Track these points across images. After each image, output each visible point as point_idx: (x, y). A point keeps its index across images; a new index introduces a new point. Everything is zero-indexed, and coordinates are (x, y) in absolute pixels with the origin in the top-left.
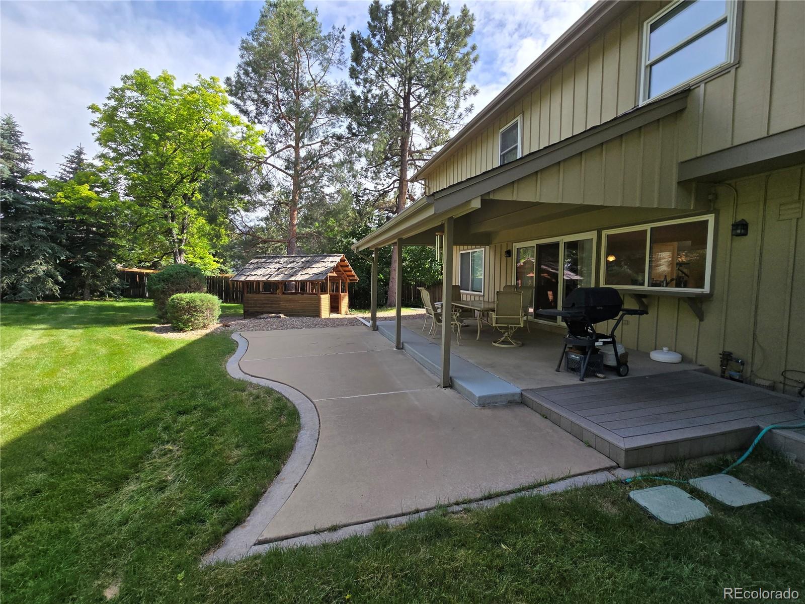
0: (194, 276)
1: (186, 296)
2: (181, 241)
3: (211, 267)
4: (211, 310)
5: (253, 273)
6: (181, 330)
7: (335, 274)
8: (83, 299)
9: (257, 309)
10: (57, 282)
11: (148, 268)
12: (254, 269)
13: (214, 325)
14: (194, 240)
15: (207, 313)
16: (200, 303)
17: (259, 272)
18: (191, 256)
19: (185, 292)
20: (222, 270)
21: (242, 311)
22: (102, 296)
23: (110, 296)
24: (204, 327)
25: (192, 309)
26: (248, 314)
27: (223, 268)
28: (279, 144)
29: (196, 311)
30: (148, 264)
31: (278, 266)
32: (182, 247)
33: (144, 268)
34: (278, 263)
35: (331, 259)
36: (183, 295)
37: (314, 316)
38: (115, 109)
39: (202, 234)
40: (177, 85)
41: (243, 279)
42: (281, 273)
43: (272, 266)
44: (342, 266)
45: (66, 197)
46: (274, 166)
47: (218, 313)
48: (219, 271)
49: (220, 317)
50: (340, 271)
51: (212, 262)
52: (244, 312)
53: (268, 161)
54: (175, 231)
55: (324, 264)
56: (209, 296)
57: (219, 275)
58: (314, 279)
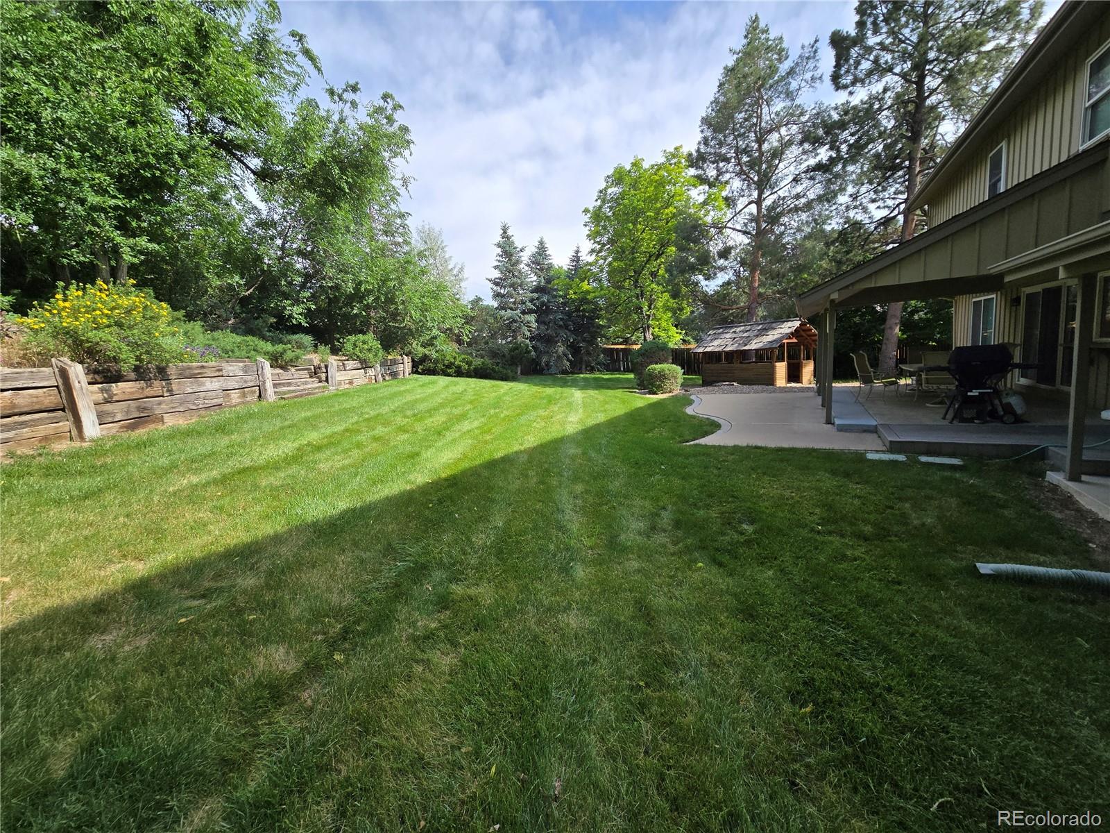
0: (662, 350)
1: (658, 367)
2: (649, 316)
3: (675, 338)
4: (676, 378)
5: (710, 345)
6: (655, 393)
7: (795, 340)
8: (581, 373)
9: (714, 378)
10: (568, 360)
11: (621, 344)
12: (712, 340)
13: (677, 391)
14: (660, 314)
15: (672, 380)
16: (668, 372)
17: (716, 343)
18: (657, 329)
19: (657, 364)
20: (684, 341)
21: (701, 382)
22: (592, 370)
23: (598, 370)
24: (670, 392)
25: (662, 376)
26: (706, 383)
27: (687, 338)
28: (741, 198)
29: (665, 378)
30: (621, 340)
31: (734, 336)
32: (650, 322)
33: (617, 344)
34: (734, 332)
35: (790, 324)
36: (656, 366)
37: (767, 385)
38: (600, 207)
39: (667, 308)
40: (646, 165)
41: (700, 350)
42: (736, 342)
43: (728, 336)
44: (803, 330)
45: (575, 293)
46: (734, 229)
47: (680, 381)
48: (681, 341)
49: (682, 385)
50: (802, 336)
51: (675, 335)
52: (703, 381)
53: (728, 225)
54: (645, 308)
55: (781, 331)
56: (674, 366)
57: (682, 347)
58: (767, 347)
